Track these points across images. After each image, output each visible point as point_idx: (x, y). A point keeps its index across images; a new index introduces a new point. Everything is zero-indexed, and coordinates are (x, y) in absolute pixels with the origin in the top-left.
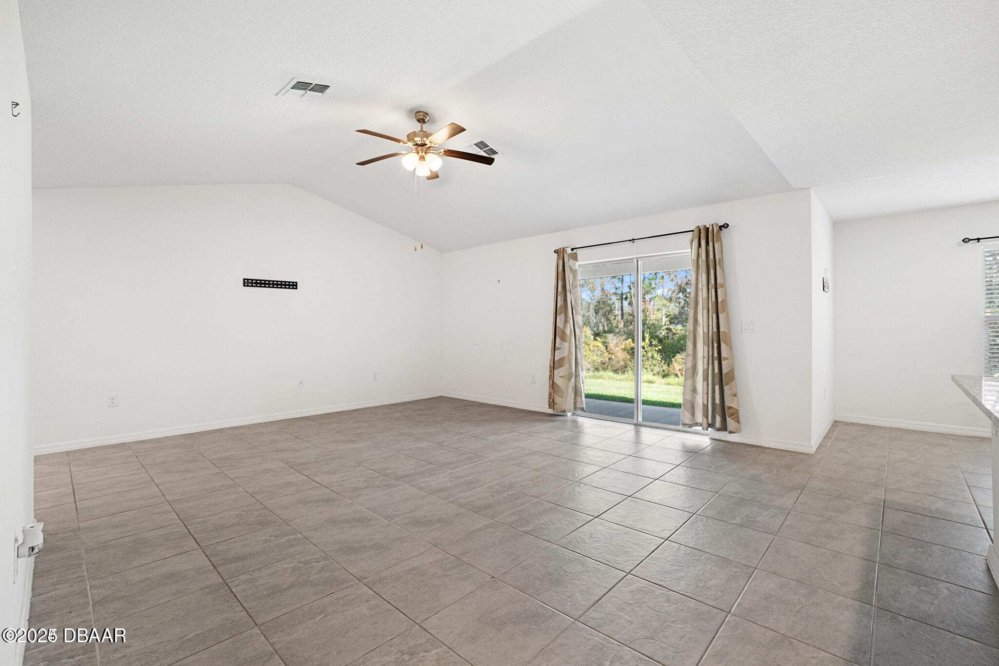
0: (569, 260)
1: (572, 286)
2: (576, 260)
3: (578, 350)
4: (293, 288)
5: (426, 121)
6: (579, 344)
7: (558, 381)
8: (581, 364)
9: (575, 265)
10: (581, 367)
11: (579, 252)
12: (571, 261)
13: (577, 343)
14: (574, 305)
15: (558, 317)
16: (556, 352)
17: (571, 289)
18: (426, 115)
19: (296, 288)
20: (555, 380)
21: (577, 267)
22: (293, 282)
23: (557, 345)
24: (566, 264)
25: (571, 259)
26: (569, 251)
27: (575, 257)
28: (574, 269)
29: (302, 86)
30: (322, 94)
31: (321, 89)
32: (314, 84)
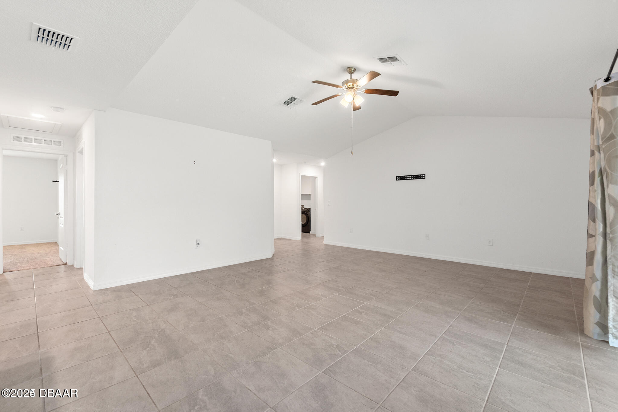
1: (602, 139)
12: (602, 99)
13: (608, 230)
22: (423, 175)
25: (603, 95)
26: (600, 84)
28: (608, 110)
29: (287, 103)
30: (298, 99)
31: (293, 99)
32: (287, 100)
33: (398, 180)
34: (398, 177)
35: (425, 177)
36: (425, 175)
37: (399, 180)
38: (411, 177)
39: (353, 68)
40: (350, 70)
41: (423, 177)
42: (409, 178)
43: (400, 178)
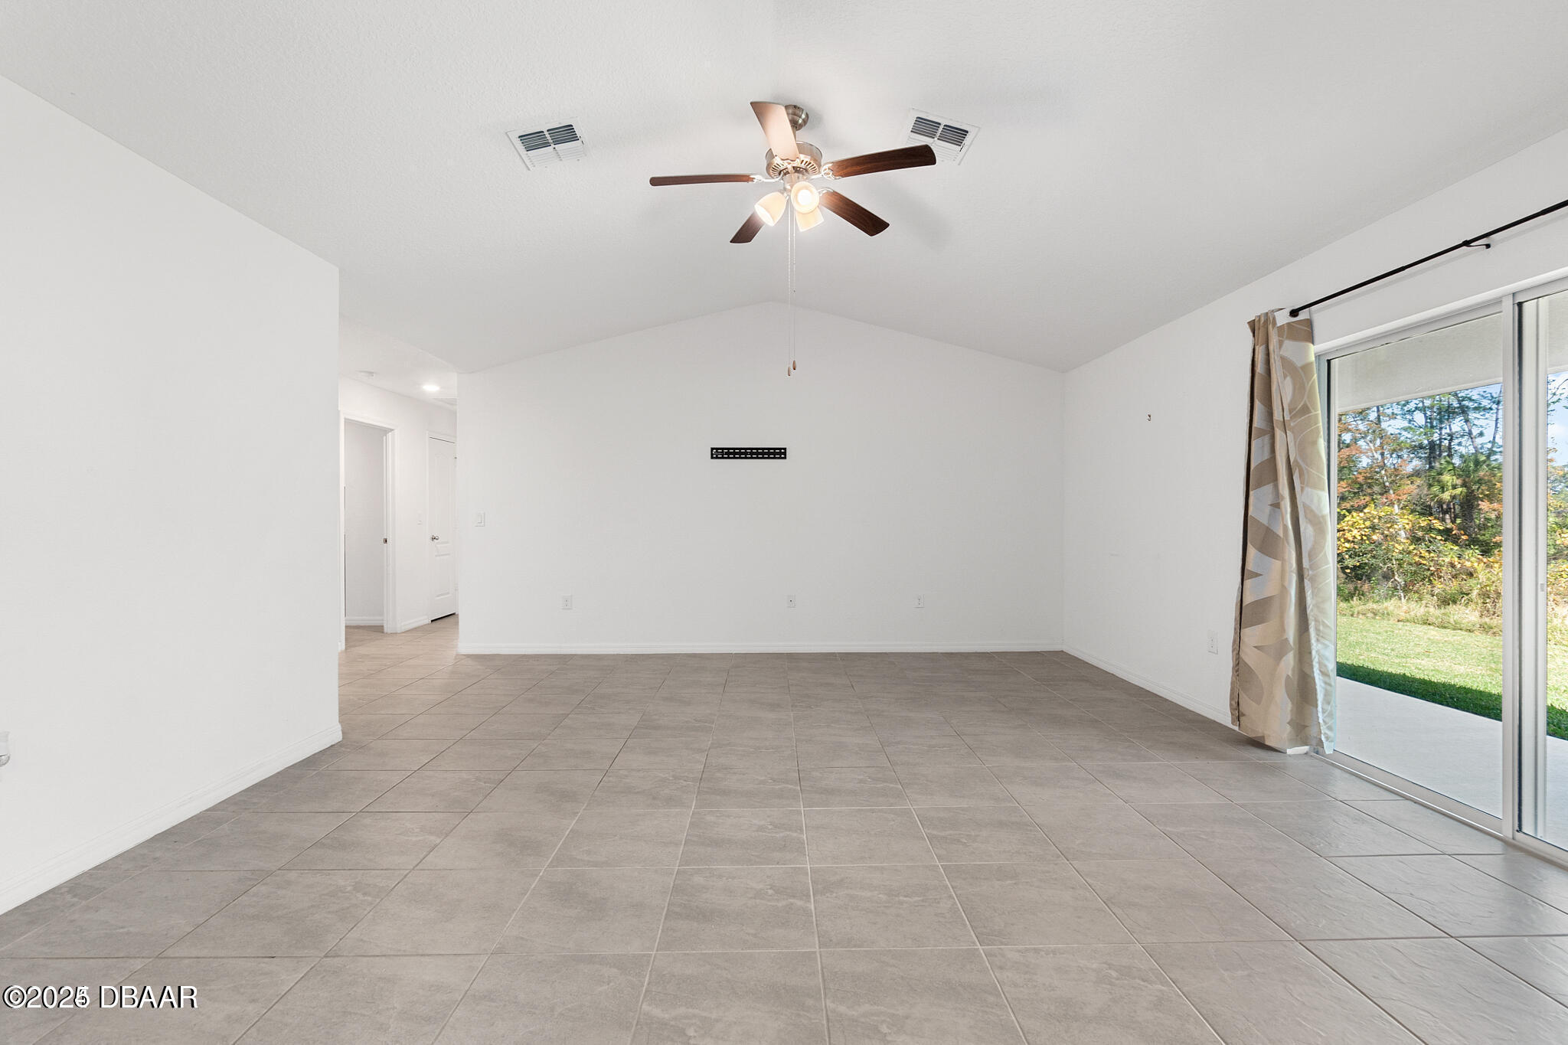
0: (1281, 343)
1: (1290, 411)
2: (1311, 338)
3: (1306, 582)
4: (781, 458)
5: (800, 121)
6: (1311, 567)
7: (1250, 657)
8: (1316, 621)
9: (1306, 352)
10: (1317, 630)
11: (1318, 315)
12: (1288, 343)
13: (1306, 564)
14: (1296, 461)
15: (1251, 493)
16: (1247, 582)
17: (1287, 418)
18: (797, 112)
19: (785, 458)
20: (1242, 655)
21: (1313, 358)
22: (780, 449)
23: (1249, 566)
24: (1272, 356)
25: (1289, 338)
26: (1283, 318)
27: (1307, 332)
28: (1299, 364)
29: (533, 141)
30: (579, 141)
31: (566, 134)
32: (545, 130)
33: (717, 458)
34: (717, 449)
35: (785, 454)
36: (785, 449)
37: (720, 458)
38: (752, 453)
39: (804, 112)
40: (794, 114)
41: (780, 453)
42: (746, 453)
43: (721, 453)
